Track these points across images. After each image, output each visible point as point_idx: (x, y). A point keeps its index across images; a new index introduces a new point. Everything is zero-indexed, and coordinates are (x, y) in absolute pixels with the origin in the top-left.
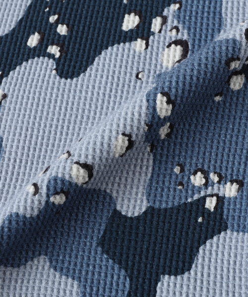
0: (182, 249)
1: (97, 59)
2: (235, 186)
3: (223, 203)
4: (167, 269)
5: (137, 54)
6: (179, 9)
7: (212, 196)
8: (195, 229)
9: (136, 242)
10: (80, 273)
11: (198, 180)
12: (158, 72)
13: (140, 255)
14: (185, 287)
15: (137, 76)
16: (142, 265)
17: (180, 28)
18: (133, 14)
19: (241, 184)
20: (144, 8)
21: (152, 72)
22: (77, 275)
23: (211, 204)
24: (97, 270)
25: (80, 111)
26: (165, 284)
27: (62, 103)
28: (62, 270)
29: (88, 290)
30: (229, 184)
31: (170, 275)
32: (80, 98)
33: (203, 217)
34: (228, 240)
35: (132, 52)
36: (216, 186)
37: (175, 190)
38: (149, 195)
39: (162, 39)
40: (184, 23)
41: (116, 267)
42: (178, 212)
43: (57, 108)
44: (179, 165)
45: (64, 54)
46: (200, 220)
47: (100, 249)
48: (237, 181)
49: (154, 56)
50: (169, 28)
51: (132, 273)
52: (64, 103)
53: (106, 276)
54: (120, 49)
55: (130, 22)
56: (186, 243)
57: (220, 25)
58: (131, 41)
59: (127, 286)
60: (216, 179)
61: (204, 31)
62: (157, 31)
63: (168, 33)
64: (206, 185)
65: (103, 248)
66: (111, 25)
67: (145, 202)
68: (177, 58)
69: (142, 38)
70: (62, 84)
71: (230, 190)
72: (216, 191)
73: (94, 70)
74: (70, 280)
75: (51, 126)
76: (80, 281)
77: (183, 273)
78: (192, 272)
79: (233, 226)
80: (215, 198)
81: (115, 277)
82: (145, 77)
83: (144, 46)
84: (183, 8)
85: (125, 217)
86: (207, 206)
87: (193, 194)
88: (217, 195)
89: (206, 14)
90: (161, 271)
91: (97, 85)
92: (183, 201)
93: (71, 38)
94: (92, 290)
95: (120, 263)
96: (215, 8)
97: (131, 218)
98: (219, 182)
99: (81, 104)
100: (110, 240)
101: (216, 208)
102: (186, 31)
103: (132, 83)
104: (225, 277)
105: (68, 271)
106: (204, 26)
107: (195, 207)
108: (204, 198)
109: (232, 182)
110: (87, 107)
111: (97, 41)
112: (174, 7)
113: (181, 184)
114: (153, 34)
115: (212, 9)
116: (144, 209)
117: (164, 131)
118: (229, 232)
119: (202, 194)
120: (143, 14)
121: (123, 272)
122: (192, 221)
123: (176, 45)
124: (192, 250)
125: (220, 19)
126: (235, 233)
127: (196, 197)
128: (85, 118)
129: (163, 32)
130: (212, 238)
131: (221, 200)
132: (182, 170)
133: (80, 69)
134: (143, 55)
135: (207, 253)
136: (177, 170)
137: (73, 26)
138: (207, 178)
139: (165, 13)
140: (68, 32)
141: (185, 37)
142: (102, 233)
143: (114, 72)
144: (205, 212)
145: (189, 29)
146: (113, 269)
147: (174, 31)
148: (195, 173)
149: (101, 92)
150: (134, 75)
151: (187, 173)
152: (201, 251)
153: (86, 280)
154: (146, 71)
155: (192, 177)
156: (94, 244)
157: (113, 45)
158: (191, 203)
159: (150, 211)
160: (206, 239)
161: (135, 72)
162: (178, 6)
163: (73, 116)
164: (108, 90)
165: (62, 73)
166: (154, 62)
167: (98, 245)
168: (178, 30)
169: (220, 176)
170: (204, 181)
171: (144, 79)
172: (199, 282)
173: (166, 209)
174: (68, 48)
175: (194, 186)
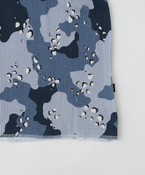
0: (48, 97)
1: (10, 36)
2: (59, 81)
3: (56, 85)
4: (45, 102)
5: (21, 34)
6: (30, 20)
7: (53, 83)
8: (50, 92)
9: (37, 96)
10: (25, 103)
11: (49, 79)
12: (27, 40)
13: (38, 99)
14: (49, 105)
15: (22, 41)
16: (39, 101)
17: (31, 26)
18: (18, 22)
19: (60, 80)
20: (21, 20)
21: (25, 40)
22: (24, 104)
23: (53, 85)
24: (29, 103)
25: (9, 51)
26: (45, 105)
27: (4, 49)
28: (21, 103)
29: (27, 107)
30: (57, 80)
31: (46, 103)
32: (8, 48)
33: (52, 88)
34: (58, 94)
35: (19, 34)
36: (54, 81)
37: (44, 82)
38: (39, 84)
39: (26, 30)
40: (31, 25)
41: (33, 102)
42: (46, 88)
43: (3, 51)
44: (44, 76)
45: (2, 35)
46: (51, 89)
47: (29, 98)
48: (59, 79)
49: (25, 35)
50: (28, 27)
51: (37, 103)
52: (5, 49)
53: (31, 104)
54: (16, 33)
55: (18, 25)
56: (49, 95)
57: (40, 25)
58: (18, 31)
59: (36, 106)
60: (54, 79)
61: (37, 27)
62: (25, 27)
63: (28, 28)
64: (52, 81)
65: (29, 97)
66: (13, 26)
67: (38, 86)
68: (31, 36)
69: (21, 30)
70: (3, 44)
71: (57, 82)
72: (54, 82)
73: (10, 40)
74: (23, 105)
75: (2, 56)
76: (25, 105)
77: (48, 102)
78: (51, 101)
79: (59, 90)
80: (54, 84)
81: (33, 104)
82: (24, 41)
83: (22, 32)
84: (31, 20)
85: (34, 89)
86: (52, 86)
87: (49, 83)
88: (54, 83)
89: (36, 22)
90: (43, 102)
91: (12, 44)
92: (47, 85)
93: (2, 30)
94: (28, 107)
95: (34, 101)
96: (39, 20)
97: (35, 90)
98: (55, 80)
99: (9, 50)
100: (31, 95)
101: (54, 86)
102: (32, 27)
103: (21, 43)
104: (58, 102)
105: (22, 103)
106: (36, 26)
107: (50, 86)
108: (52, 84)
109: (58, 79)
110: (11, 50)
111: (10, 31)
112: (28, 20)
113: (46, 81)
114: (24, 28)
115: (38, 20)
116: (38, 88)
117: (39, 67)
118: (58, 92)
119: (51, 83)
120: (21, 22)
121: (35, 103)
122: (49, 90)
123: (30, 32)
124: (50, 97)
125: (40, 23)
126: (60, 92)
127: (50, 84)
128: (11, 53)
129: (26, 28)
130: (54, 93)
131: (55, 84)
132: (46, 77)
133: (7, 39)
134: (22, 35)
135: (54, 97)
136: (44, 77)
137: (2, 26)
138: (51, 79)
139: (26, 22)
140: (1, 28)
141: (32, 29)
142: (29, 94)
143: (16, 40)
144: (52, 87)
145: (33, 27)
146: (32, 102)
147: (29, 27)
148: (49, 78)
149: (13, 46)
150: (21, 41)
151: (47, 78)
152: (52, 97)
153: (27, 105)
154: (24, 40)
155: (48, 79)
156: (27, 96)
157: (14, 32)
158: (49, 85)
159: (39, 88)
160: (53, 94)
161: (21, 40)
162: (29, 19)
163: (8, 53)
164: (15, 45)
165: (2, 41)
166: (25, 37)
167: (28, 97)
168: (30, 27)
169: (54, 78)
170: (51, 80)
171: (24, 42)
172: (52, 104)
173: (43, 87)
174: (2, 33)
175: (49, 81)
